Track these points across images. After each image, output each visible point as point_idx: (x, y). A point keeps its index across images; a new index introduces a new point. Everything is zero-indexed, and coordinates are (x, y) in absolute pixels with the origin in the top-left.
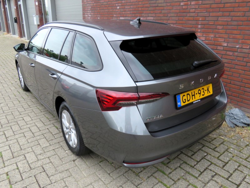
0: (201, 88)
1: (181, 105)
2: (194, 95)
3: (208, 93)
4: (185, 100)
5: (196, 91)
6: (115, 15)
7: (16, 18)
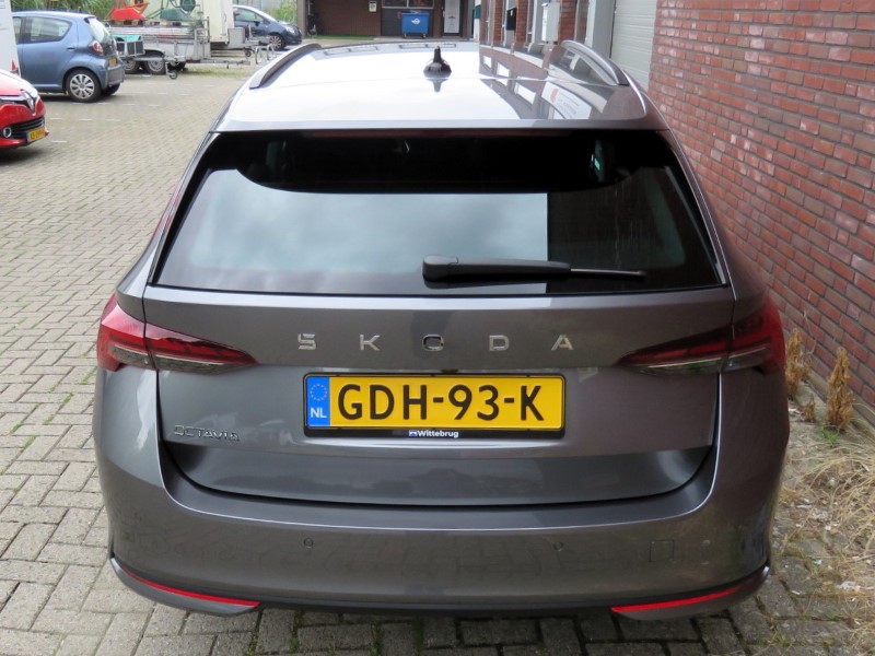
0: (474, 384)
1: (327, 421)
2: (422, 402)
3: (524, 417)
4: (358, 407)
5: (440, 387)
6: (737, 16)
7: (515, 10)
